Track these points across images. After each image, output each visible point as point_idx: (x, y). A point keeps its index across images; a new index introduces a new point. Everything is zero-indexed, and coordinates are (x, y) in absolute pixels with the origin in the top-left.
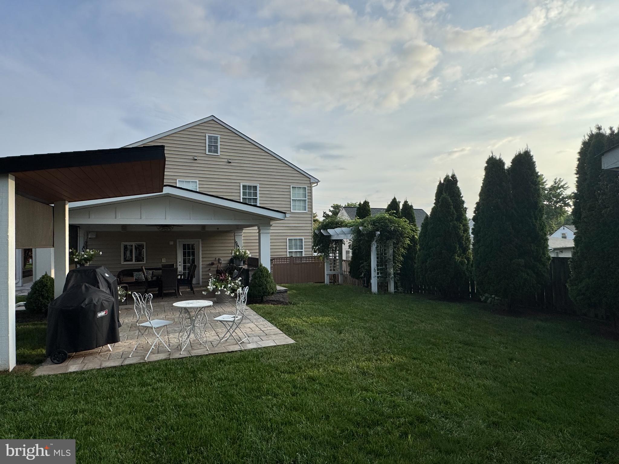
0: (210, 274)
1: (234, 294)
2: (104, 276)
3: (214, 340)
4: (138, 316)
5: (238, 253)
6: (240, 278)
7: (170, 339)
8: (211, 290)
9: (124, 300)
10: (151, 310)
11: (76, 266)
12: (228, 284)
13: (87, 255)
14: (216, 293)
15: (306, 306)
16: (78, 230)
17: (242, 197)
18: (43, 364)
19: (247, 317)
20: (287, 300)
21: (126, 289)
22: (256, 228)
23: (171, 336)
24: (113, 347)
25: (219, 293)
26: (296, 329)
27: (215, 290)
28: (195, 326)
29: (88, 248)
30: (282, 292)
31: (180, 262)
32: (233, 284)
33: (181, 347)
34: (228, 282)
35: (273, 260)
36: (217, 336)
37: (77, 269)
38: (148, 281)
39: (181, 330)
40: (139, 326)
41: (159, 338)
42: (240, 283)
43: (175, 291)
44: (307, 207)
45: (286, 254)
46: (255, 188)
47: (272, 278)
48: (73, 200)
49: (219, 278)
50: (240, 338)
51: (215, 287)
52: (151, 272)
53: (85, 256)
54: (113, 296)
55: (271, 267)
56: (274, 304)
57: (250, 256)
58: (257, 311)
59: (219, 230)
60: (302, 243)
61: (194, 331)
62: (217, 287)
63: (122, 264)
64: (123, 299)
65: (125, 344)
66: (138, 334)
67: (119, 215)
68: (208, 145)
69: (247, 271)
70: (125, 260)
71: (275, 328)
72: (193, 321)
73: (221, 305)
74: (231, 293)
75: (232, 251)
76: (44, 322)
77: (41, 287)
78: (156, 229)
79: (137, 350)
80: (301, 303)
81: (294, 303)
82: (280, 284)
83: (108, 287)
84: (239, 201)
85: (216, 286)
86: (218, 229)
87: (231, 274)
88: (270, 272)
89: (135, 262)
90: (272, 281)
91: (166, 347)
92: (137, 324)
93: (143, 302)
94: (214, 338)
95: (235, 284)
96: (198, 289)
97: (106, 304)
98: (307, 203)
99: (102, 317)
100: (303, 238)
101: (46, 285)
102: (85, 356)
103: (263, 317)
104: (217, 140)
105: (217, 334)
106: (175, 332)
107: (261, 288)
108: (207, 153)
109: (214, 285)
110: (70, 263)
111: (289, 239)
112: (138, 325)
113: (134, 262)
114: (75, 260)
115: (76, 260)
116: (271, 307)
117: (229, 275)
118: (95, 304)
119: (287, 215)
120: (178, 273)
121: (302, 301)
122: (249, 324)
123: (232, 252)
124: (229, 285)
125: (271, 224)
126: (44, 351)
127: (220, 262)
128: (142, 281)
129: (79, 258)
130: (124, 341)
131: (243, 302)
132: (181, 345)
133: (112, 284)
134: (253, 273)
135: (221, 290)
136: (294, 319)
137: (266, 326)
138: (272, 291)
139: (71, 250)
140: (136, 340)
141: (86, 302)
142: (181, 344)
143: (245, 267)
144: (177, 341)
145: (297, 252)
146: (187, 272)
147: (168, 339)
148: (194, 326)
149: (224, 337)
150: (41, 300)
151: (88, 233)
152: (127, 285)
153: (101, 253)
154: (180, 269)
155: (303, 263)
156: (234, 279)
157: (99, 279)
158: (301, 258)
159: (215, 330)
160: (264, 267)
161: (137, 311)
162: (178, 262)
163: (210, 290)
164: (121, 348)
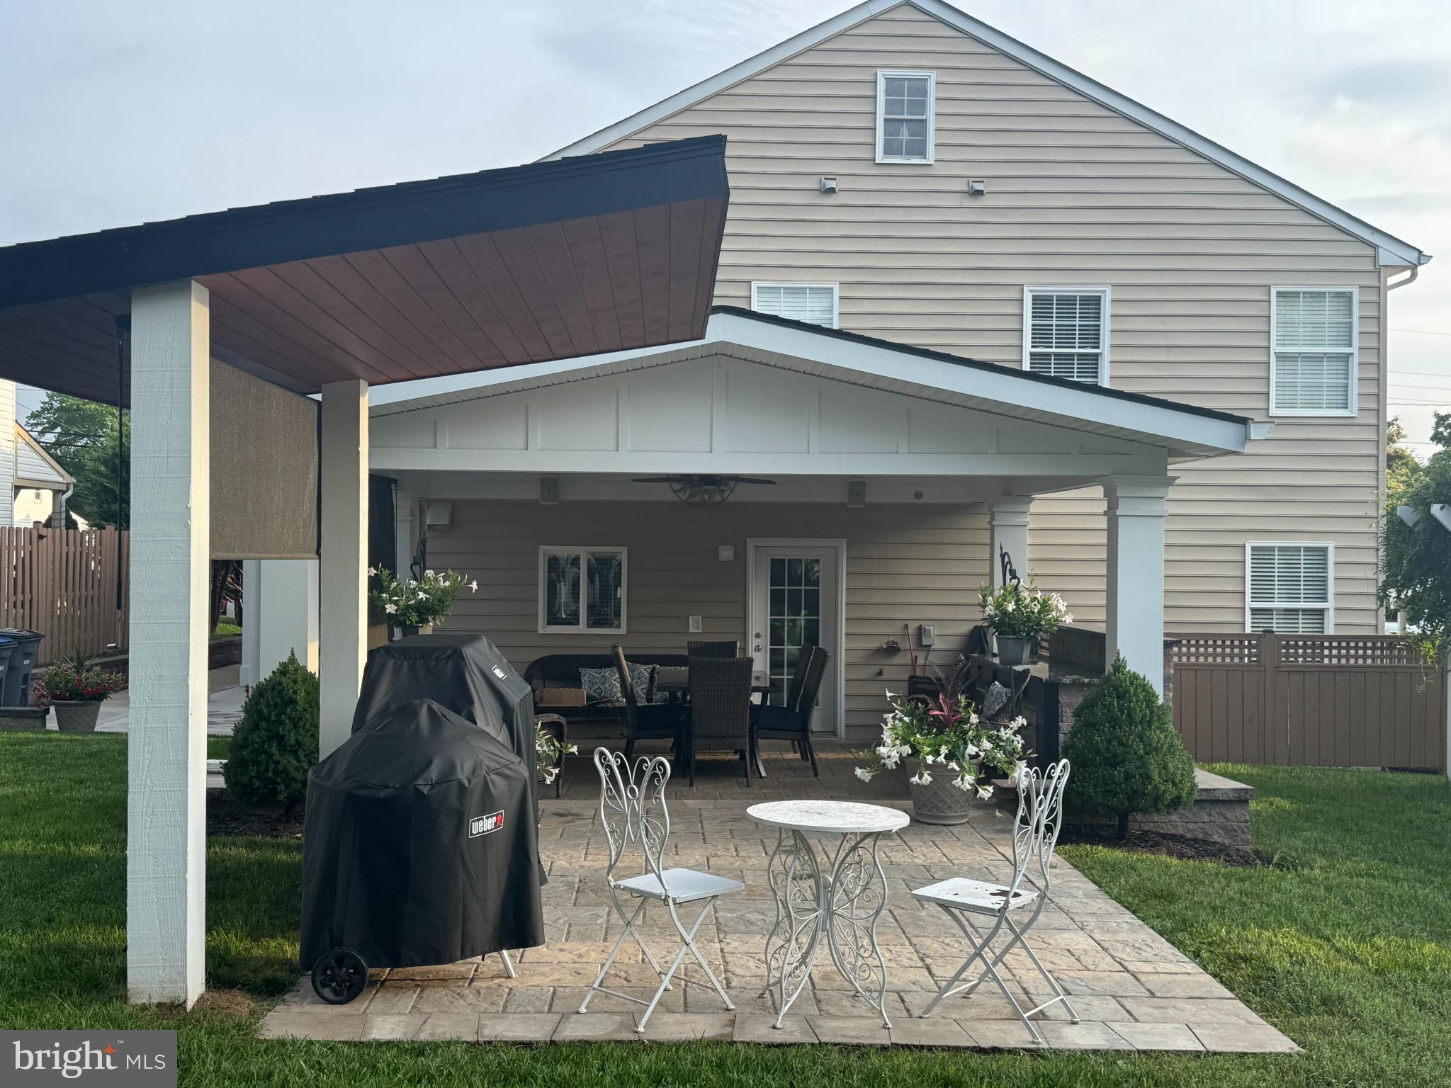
0: (889, 694)
1: (991, 789)
2: (492, 678)
3: (914, 988)
4: (613, 847)
5: (1011, 607)
6: (1021, 721)
7: (729, 958)
8: (890, 764)
9: (552, 779)
10: (665, 826)
11: (391, 635)
12: (966, 743)
13: (426, 592)
14: (915, 779)
15: (1347, 879)
16: (394, 492)
17: (1028, 348)
18: (287, 997)
19: (1056, 900)
20: (1247, 843)
21: (557, 732)
22: (1098, 492)
23: (733, 943)
24: (520, 962)
25: (927, 779)
26: (1304, 986)
27: (907, 766)
28: (833, 913)
29: (428, 564)
30: (1224, 802)
31: (758, 636)
32: (987, 745)
33: (777, 996)
34: (966, 733)
35: (1178, 643)
36: (926, 972)
37: (395, 645)
38: (636, 706)
39: (777, 924)
40: (617, 887)
41: (692, 945)
42: (1018, 742)
43: (737, 757)
44: (1355, 388)
45: (1239, 619)
46: (1093, 304)
47: (1171, 727)
48: (384, 378)
49: (926, 712)
50: (1026, 992)
51: (907, 750)
52: (644, 670)
53: (422, 595)
54: (519, 753)
55: (1167, 679)
56: (1181, 856)
57: (1068, 620)
58: (1102, 878)
59: (922, 501)
60: (1325, 569)
61: (830, 935)
62: (916, 752)
63: (541, 631)
64: (551, 774)
65: (561, 957)
66: (608, 921)
67: (538, 437)
68: (886, 120)
69: (1051, 689)
70: (553, 619)
71: (1192, 967)
72: (823, 893)
73: (936, 833)
74: (981, 782)
75: (984, 597)
76: (284, 839)
77: (276, 705)
78: (665, 494)
79: (607, 987)
80: (1321, 862)
81: (1283, 859)
82: (1209, 760)
83: (504, 720)
84: (1015, 366)
85: (913, 747)
86: (918, 495)
87: (977, 698)
88: (1161, 701)
89: (589, 626)
90: (1171, 746)
91: (715, 990)
92: (610, 877)
93: (632, 791)
94: (911, 975)
95: (997, 746)
96: (831, 756)
97: (499, 785)
98: (1355, 372)
99: (485, 838)
100: (1330, 544)
101: (293, 702)
102: (421, 985)
103: (1134, 912)
104: (924, 92)
105: (922, 960)
106: (748, 927)
107: (1118, 774)
108: (880, 157)
109: (905, 742)
110: (372, 623)
111: (1254, 549)
112: (612, 884)
113: (582, 628)
114: (388, 611)
115: (391, 609)
116: (1168, 867)
117: (969, 705)
118: (461, 785)
119: (1255, 432)
120: (754, 683)
121: (1323, 854)
122: (1066, 935)
123: (985, 601)
124: (972, 749)
125: (1170, 474)
126: (292, 950)
127: (925, 642)
128: (614, 708)
129: (401, 603)
130: (559, 946)
131: (1042, 829)
132: (776, 990)
133: (517, 710)
134: (1077, 700)
135: (934, 768)
136: (1288, 938)
137: (1148, 954)
138: (1171, 793)
139: (373, 572)
140: (601, 943)
141: (434, 772)
142: (780, 981)
143: (1041, 670)
144: (759, 972)
145: (1297, 610)
146: (785, 677)
147: (723, 957)
148: (830, 914)
149: (956, 977)
150: (277, 757)
151: (422, 506)
152: (563, 720)
153: (474, 586)
154: (761, 665)
155: (1330, 666)
156: (992, 721)
157: (475, 687)
158: (1317, 642)
159: (915, 940)
160: (1135, 676)
161: (609, 824)
162: (751, 634)
163: (887, 761)
164: (547, 969)
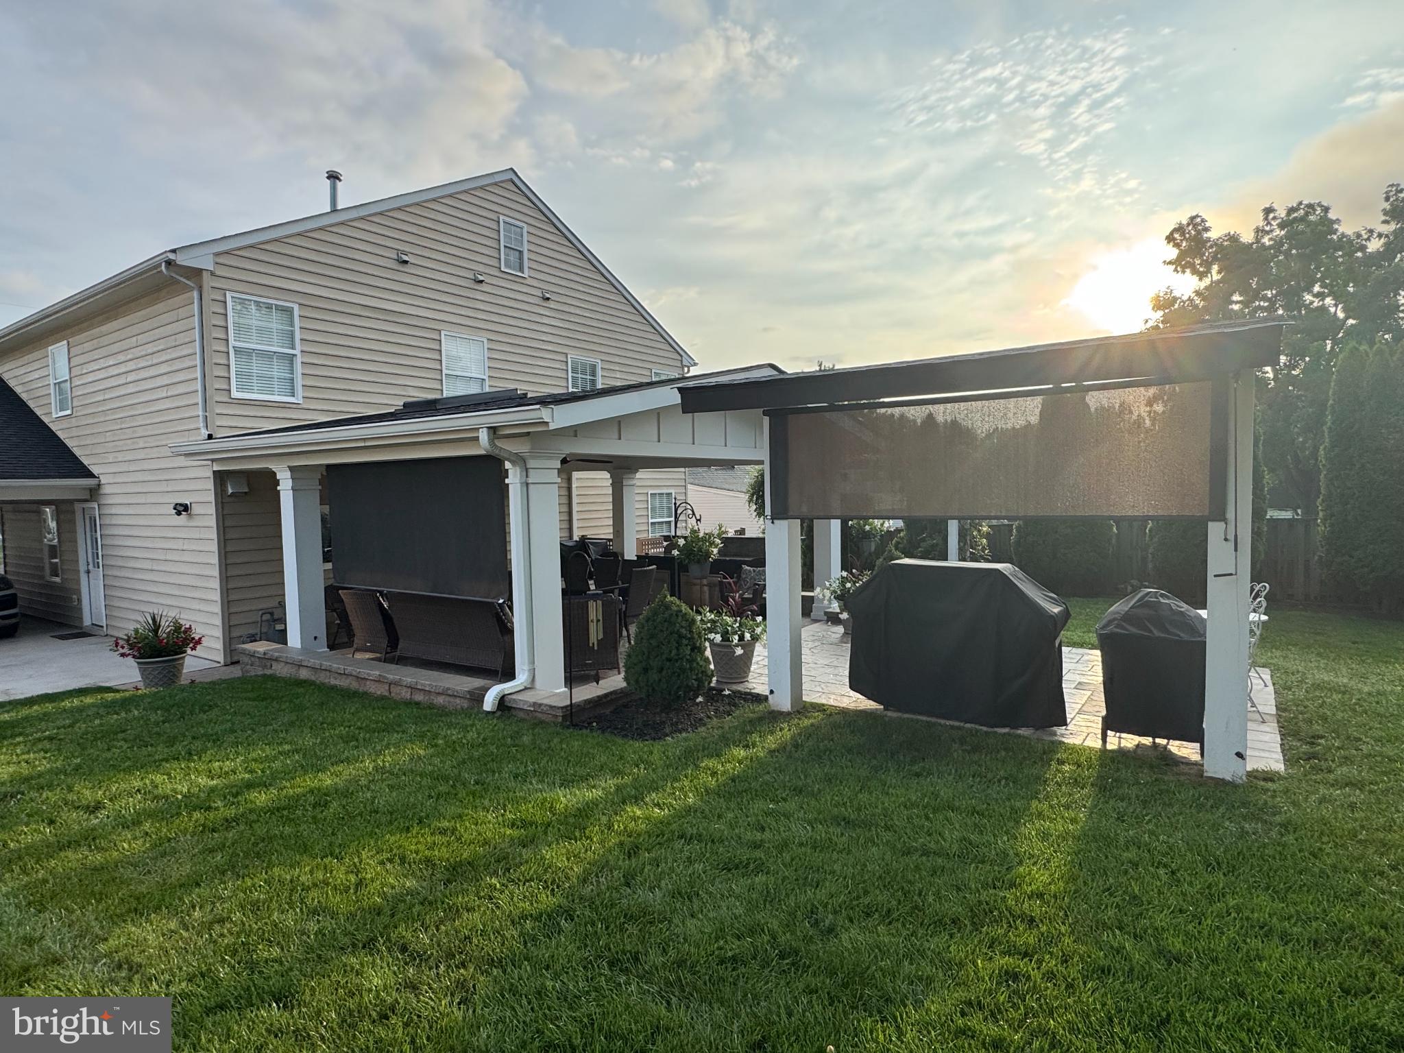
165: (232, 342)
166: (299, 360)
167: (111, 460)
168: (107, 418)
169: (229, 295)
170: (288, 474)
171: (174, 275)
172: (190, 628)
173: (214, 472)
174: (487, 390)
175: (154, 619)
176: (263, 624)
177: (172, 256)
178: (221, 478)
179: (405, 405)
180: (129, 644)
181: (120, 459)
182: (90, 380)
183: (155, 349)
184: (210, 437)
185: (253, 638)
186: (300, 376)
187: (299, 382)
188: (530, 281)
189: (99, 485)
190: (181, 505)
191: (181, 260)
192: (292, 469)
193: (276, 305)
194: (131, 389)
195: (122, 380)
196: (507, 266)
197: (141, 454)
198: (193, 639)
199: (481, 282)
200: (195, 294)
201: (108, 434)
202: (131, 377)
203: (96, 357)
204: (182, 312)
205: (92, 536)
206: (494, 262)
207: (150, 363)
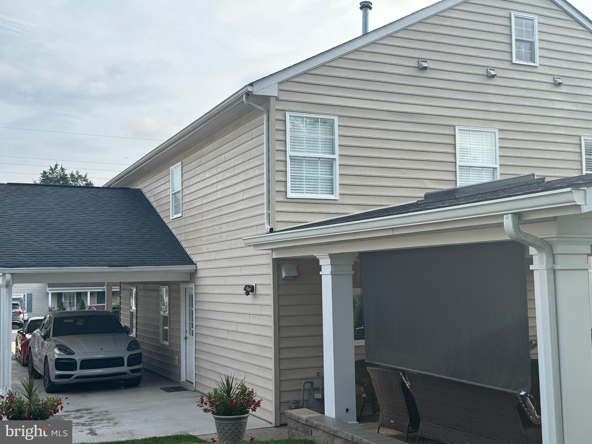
165: (289, 153)
166: (337, 163)
167: (204, 251)
168: (203, 219)
169: (288, 114)
170: (328, 261)
171: (251, 103)
172: (252, 392)
173: (273, 259)
174: (498, 178)
175: (228, 381)
176: (305, 391)
177: (250, 89)
178: (278, 263)
179: (427, 196)
180: (210, 402)
181: (211, 250)
182: (194, 190)
183: (236, 163)
184: (271, 231)
185: (298, 406)
186: (338, 176)
187: (337, 181)
188: (541, 70)
189: (196, 270)
190: (249, 286)
191: (257, 91)
192: (332, 257)
193: (321, 119)
194: (219, 195)
195: (214, 189)
196: (518, 57)
197: (224, 246)
198: (254, 401)
199: (494, 76)
200: (265, 117)
201: (204, 230)
202: (220, 186)
203: (198, 172)
204: (255, 132)
205: (190, 309)
206: (506, 57)
207: (232, 174)
